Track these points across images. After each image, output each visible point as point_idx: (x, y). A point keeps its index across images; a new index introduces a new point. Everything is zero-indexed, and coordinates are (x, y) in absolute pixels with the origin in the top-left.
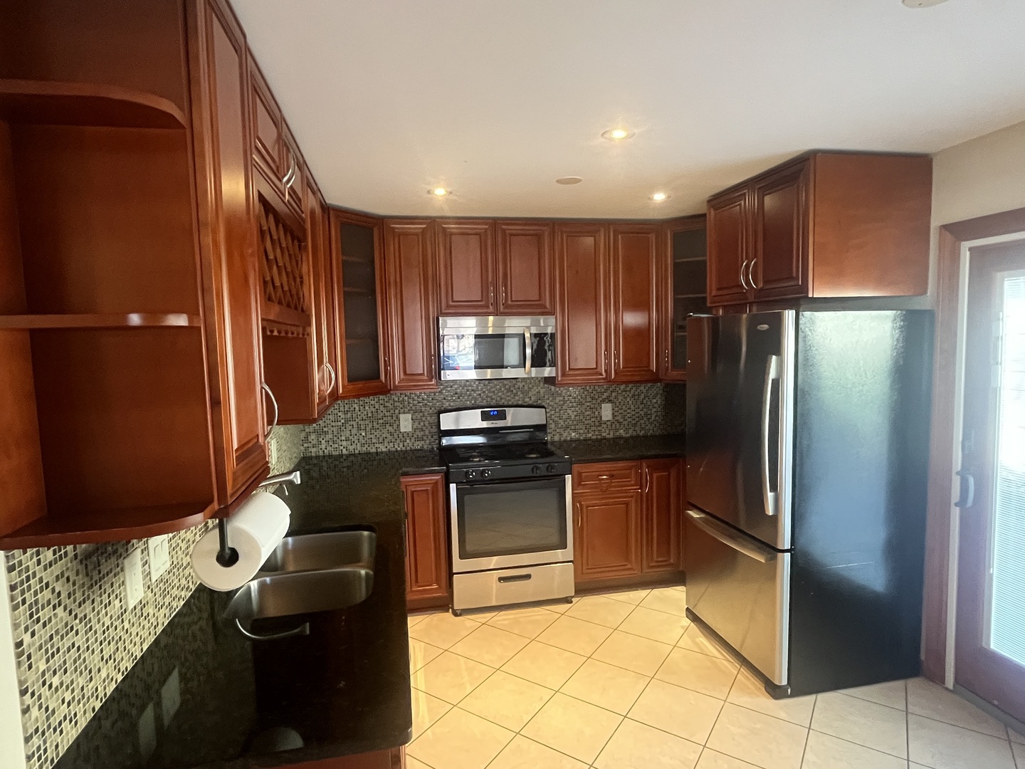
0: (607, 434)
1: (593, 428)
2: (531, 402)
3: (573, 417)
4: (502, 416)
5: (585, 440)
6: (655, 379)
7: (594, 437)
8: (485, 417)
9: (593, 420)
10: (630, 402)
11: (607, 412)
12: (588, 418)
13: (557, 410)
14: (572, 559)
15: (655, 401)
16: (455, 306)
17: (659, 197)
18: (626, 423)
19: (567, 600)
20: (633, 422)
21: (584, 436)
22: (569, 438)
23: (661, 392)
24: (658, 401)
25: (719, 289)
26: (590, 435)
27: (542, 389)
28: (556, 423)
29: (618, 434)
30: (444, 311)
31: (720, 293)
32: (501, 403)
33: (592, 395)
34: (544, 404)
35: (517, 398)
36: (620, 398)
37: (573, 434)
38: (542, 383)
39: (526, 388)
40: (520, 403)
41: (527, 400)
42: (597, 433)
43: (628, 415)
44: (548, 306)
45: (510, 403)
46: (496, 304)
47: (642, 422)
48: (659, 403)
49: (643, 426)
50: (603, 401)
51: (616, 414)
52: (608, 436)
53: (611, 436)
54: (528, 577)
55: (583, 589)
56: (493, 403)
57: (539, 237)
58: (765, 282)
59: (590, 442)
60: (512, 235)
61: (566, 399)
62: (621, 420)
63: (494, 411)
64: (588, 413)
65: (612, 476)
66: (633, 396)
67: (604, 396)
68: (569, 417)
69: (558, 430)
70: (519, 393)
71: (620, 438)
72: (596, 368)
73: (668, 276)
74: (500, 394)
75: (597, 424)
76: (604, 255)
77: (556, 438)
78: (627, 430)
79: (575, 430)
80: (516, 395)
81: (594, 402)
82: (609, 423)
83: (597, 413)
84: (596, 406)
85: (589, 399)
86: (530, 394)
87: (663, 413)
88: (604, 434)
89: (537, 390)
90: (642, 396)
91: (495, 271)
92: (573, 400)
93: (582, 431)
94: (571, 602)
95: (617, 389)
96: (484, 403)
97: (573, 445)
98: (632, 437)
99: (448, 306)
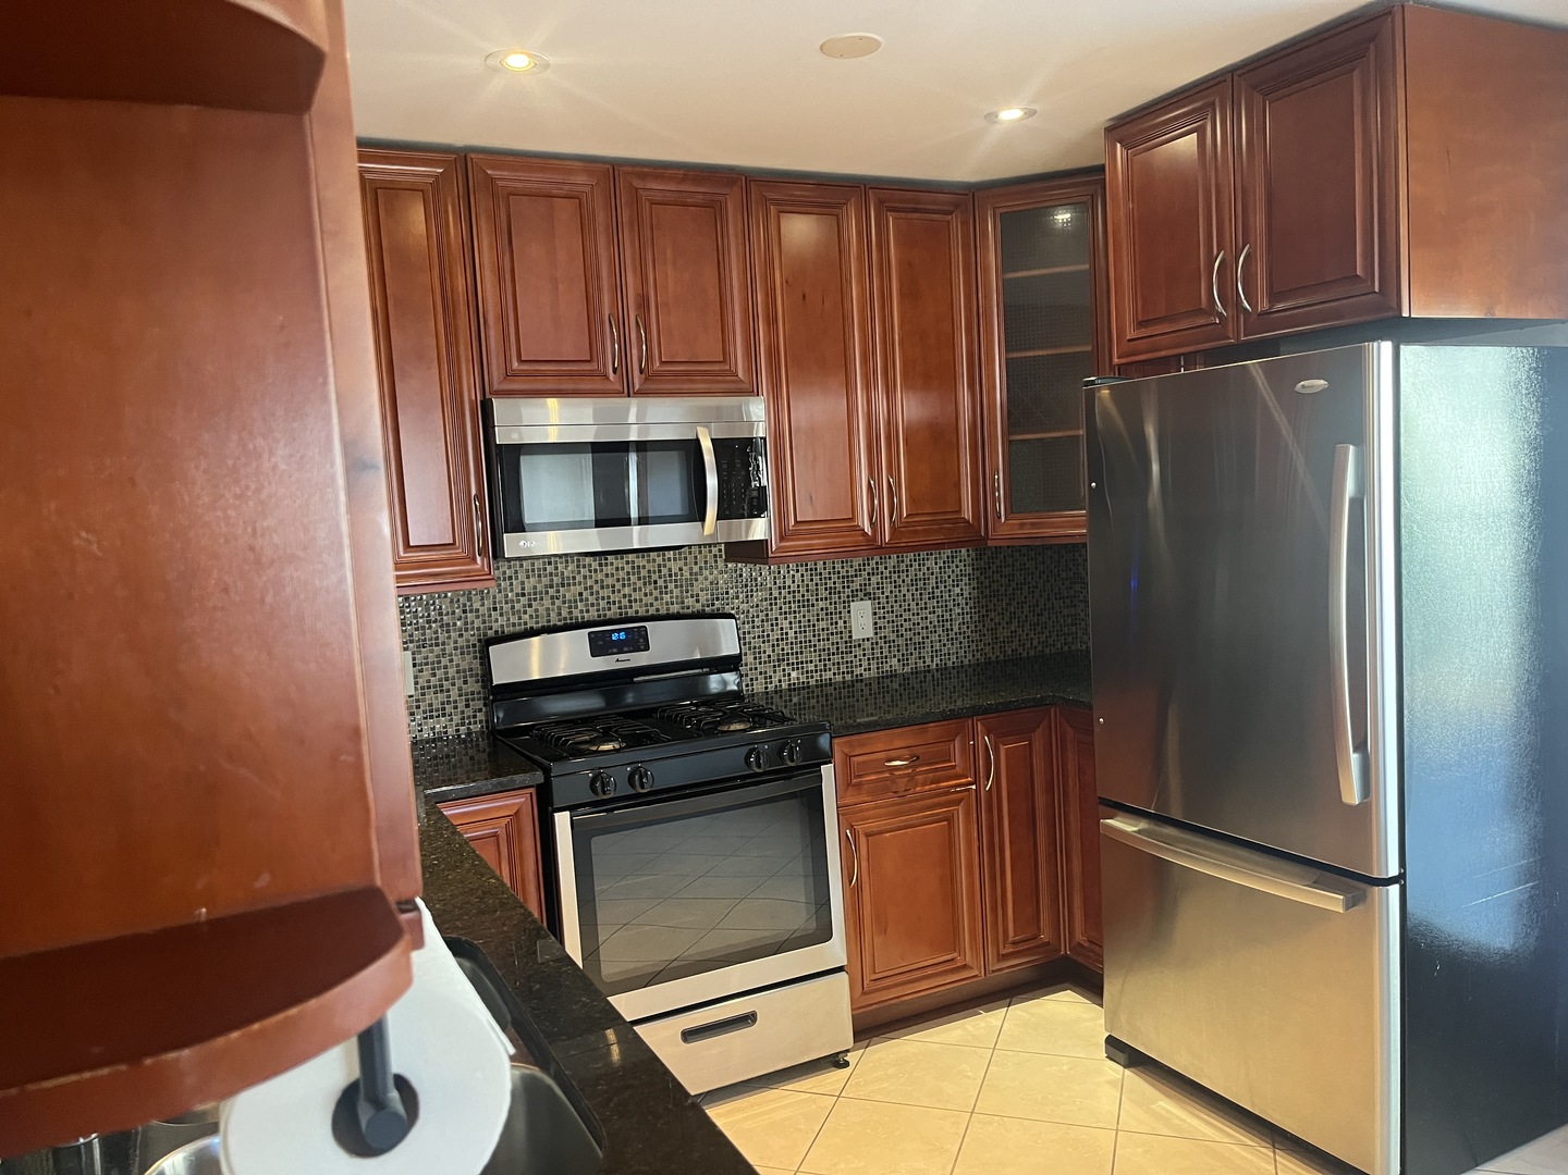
0: (867, 670)
1: (836, 658)
2: (698, 607)
3: (791, 634)
4: (639, 642)
5: (820, 685)
6: (972, 538)
7: (839, 678)
8: (599, 646)
9: (835, 639)
10: (909, 596)
11: (861, 620)
12: (823, 635)
13: (757, 622)
14: (844, 962)
15: (957, 590)
16: (527, 374)
17: (1010, 115)
18: (901, 641)
19: (836, 1061)
20: (917, 639)
21: (817, 676)
22: (784, 686)
23: (969, 570)
24: (963, 590)
25: (1141, 324)
26: (829, 675)
27: (722, 575)
28: (757, 652)
29: (886, 667)
30: (496, 387)
31: (1144, 332)
32: (631, 612)
33: (830, 584)
34: (727, 609)
35: (667, 598)
36: (888, 588)
37: (794, 674)
38: (721, 564)
39: (686, 574)
40: (675, 609)
41: (689, 601)
42: (843, 668)
43: (906, 625)
44: (740, 374)
45: (652, 611)
46: (623, 370)
47: (935, 637)
48: (966, 594)
49: (937, 646)
50: (854, 596)
51: (881, 623)
52: (866, 675)
53: (873, 673)
54: (748, 1019)
55: (871, 1027)
56: (613, 612)
57: (715, 208)
58: (1274, 297)
59: (830, 690)
60: (653, 203)
61: (775, 593)
62: (892, 637)
63: (618, 631)
64: (822, 624)
65: (915, 760)
66: (914, 582)
67: (856, 586)
68: (784, 637)
69: (762, 668)
70: (671, 586)
71: (893, 675)
72: (851, 519)
73: (991, 308)
74: (627, 590)
75: (842, 647)
76: (860, 259)
77: (759, 687)
78: (903, 661)
79: (797, 666)
80: (664, 590)
81: (835, 597)
82: (867, 645)
83: (841, 623)
84: (840, 607)
85: (823, 593)
86: (696, 590)
87: (976, 617)
88: (858, 671)
89: (711, 578)
90: (933, 581)
91: (618, 289)
92: (790, 598)
93: (811, 667)
94: (846, 1064)
95: (881, 568)
96: (593, 615)
97: (795, 700)
98: (915, 672)
99: (509, 375)
